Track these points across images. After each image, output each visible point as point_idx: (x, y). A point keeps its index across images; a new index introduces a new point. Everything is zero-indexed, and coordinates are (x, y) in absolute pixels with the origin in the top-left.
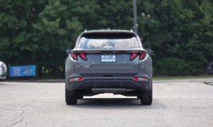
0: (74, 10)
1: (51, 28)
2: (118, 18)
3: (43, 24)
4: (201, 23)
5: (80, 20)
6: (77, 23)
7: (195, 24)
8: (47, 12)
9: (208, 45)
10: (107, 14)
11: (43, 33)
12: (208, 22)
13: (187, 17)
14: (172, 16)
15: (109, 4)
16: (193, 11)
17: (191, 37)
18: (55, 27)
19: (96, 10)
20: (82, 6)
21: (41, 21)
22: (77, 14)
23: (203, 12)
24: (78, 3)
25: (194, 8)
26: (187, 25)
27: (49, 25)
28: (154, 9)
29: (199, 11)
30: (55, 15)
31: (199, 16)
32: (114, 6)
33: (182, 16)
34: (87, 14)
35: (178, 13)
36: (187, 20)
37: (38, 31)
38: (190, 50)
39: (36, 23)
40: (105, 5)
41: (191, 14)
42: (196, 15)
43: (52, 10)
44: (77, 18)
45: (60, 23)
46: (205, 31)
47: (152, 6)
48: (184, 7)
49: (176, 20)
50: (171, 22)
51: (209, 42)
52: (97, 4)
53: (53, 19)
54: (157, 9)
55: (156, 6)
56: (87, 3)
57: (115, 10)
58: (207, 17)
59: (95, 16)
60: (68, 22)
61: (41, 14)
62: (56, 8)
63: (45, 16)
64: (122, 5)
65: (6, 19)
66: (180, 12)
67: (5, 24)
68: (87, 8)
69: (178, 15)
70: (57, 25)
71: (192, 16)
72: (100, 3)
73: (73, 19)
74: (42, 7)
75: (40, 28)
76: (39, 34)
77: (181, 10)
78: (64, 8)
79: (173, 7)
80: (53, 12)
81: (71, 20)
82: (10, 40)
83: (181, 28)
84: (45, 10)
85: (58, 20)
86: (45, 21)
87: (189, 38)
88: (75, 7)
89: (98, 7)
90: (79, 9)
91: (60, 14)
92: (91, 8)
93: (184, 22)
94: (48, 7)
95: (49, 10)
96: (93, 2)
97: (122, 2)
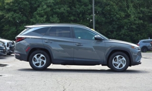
0: (54, 10)
2: (81, 15)
3: (36, 19)
4: (129, 20)
5: (58, 17)
6: (56, 19)
7: (126, 20)
8: (38, 12)
9: (132, 33)
10: (74, 13)
12: (133, 19)
13: (121, 16)
14: (112, 16)
15: (75, 7)
17: (123, 27)
19: (67, 11)
20: (59, 9)
21: (35, 17)
22: (56, 13)
23: (130, 13)
24: (57, 6)
25: (124, 11)
26: (121, 21)
27: (40, 20)
29: (128, 13)
30: (43, 14)
31: (128, 16)
32: (79, 8)
33: (117, 16)
34: (62, 13)
35: (116, 14)
36: (121, 18)
39: (32, 18)
40: (73, 8)
41: (123, 14)
42: (126, 15)
43: (42, 10)
44: (56, 15)
45: (46, 19)
46: (131, 25)
47: (101, 9)
48: (119, 10)
49: (114, 18)
50: (111, 19)
51: (133, 31)
52: (68, 7)
53: (42, 16)
54: (104, 11)
55: (103, 10)
56: (62, 7)
57: (79, 11)
58: (132, 17)
59: (67, 14)
60: (51, 18)
61: (35, 13)
62: (44, 9)
63: (37, 14)
65: (15, 15)
66: (117, 13)
67: (14, 19)
68: (62, 10)
69: (116, 15)
70: (44, 20)
71: (124, 16)
72: (70, 7)
74: (36, 9)
75: (34, 21)
78: (49, 9)
79: (113, 10)
81: (53, 17)
82: (16, 28)
83: (117, 23)
85: (45, 17)
86: (38, 17)
87: (122, 29)
89: (69, 9)
91: (46, 13)
92: (64, 9)
93: (119, 19)
94: (39, 9)
95: (40, 11)
96: (66, 6)
97: (83, 6)
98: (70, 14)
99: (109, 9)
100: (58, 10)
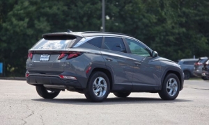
0: (42, 10)
1: (19, 27)
2: (85, 19)
3: (12, 23)
4: (163, 27)
5: (48, 21)
6: (45, 24)
7: (159, 28)
8: (16, 12)
9: (169, 49)
10: (74, 15)
11: (12, 32)
12: (170, 26)
13: (150, 21)
14: (136, 20)
15: (76, 6)
16: (156, 16)
17: (154, 40)
18: (24, 27)
19: (63, 11)
20: (50, 7)
21: (10, 20)
23: (165, 17)
24: (47, 4)
26: (150, 29)
27: (18, 25)
28: (119, 12)
29: (161, 16)
30: (24, 15)
31: (162, 21)
33: (145, 20)
34: (55, 15)
35: (141, 17)
36: (150, 25)
37: (7, 30)
39: (4, 22)
40: (73, 6)
41: (154, 18)
42: (159, 20)
43: (21, 10)
44: (45, 18)
45: (28, 23)
46: (167, 35)
47: (118, 10)
48: (148, 12)
49: (140, 24)
50: (135, 26)
51: (170, 46)
52: (65, 5)
53: (21, 19)
54: (122, 13)
55: (121, 10)
56: (55, 5)
57: (82, 12)
58: (169, 22)
59: (62, 17)
60: (36, 22)
61: (11, 13)
62: (25, 8)
63: (14, 15)
64: (89, 8)
66: (144, 16)
68: (55, 9)
69: (142, 19)
70: (26, 25)
71: (155, 21)
72: (68, 5)
73: (41, 19)
74: (11, 7)
75: (9, 27)
76: (8, 33)
77: (146, 15)
78: (33, 8)
79: (138, 11)
80: (22, 11)
81: (39, 21)
83: (144, 32)
84: (14, 9)
85: (27, 20)
86: (14, 21)
87: (151, 42)
88: (43, 8)
89: (65, 8)
91: (28, 14)
92: (58, 9)
93: (147, 26)
95: (18, 10)
96: (61, 3)
97: (89, 4)
98: (67, 16)
99: (131, 8)
100: (48, 9)
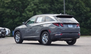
0: (39, 8)
1: (30, 15)
2: (58, 11)
3: (27, 13)
6: (41, 13)
8: (28, 9)
10: (53, 9)
11: (27, 17)
13: (87, 11)
14: (81, 10)
16: (90, 8)
17: (89, 19)
18: (32, 15)
19: (49, 8)
22: (41, 9)
24: (41, 5)
26: (87, 14)
27: (29, 14)
28: (73, 7)
30: (32, 10)
32: (56, 6)
33: (85, 10)
34: (45, 9)
35: (83, 9)
36: (87, 12)
37: (25, 16)
38: (89, 24)
39: (24, 13)
40: (53, 5)
43: (30, 8)
44: (41, 11)
45: (33, 13)
47: (73, 6)
48: (86, 6)
49: (82, 12)
50: (80, 13)
52: (49, 5)
53: (31, 11)
54: (75, 7)
55: (74, 6)
56: (45, 5)
57: (57, 8)
59: (48, 10)
60: (37, 12)
61: (26, 9)
62: (32, 7)
64: (60, 6)
65: (11, 11)
66: (84, 9)
67: (11, 13)
68: (45, 7)
69: (83, 10)
70: (32, 14)
71: (89, 10)
72: (51, 5)
73: (39, 11)
74: (26, 7)
75: (25, 15)
76: (25, 18)
77: (85, 8)
78: (35, 7)
79: (81, 7)
80: (31, 8)
82: (13, 20)
83: (85, 15)
84: (27, 8)
86: (27, 12)
87: (88, 20)
88: (40, 7)
90: (42, 7)
91: (34, 9)
92: (46, 7)
93: (86, 13)
94: (29, 6)
95: (29, 8)
96: (48, 4)
97: (60, 4)
98: (51, 10)
99: (78, 5)
